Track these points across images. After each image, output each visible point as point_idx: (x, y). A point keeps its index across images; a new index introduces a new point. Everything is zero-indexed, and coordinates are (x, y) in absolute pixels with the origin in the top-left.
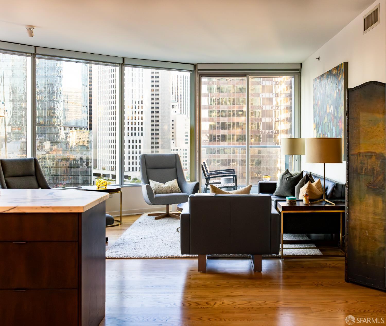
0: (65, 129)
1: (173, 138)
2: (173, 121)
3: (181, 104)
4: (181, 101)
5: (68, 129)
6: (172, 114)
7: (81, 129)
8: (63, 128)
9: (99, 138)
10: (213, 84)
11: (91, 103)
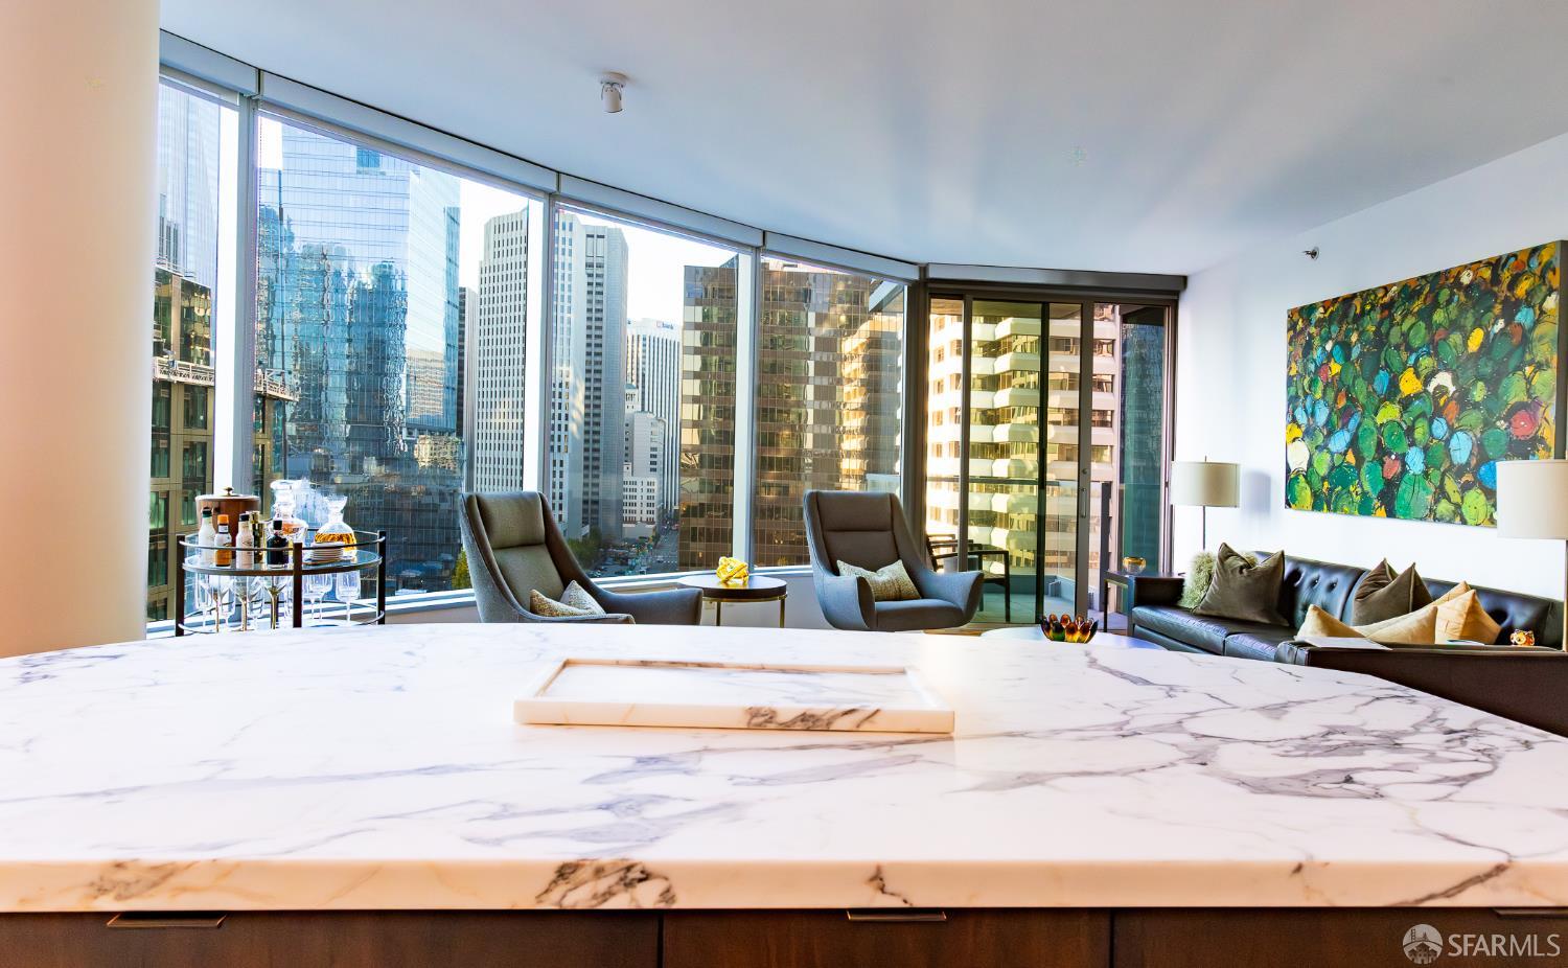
0: (410, 434)
1: (626, 458)
2: (627, 425)
3: (643, 393)
4: (643, 387)
5: (415, 432)
6: (627, 411)
7: (442, 433)
8: (404, 431)
9: (478, 453)
10: (712, 354)
11: (461, 383)
